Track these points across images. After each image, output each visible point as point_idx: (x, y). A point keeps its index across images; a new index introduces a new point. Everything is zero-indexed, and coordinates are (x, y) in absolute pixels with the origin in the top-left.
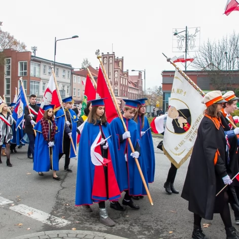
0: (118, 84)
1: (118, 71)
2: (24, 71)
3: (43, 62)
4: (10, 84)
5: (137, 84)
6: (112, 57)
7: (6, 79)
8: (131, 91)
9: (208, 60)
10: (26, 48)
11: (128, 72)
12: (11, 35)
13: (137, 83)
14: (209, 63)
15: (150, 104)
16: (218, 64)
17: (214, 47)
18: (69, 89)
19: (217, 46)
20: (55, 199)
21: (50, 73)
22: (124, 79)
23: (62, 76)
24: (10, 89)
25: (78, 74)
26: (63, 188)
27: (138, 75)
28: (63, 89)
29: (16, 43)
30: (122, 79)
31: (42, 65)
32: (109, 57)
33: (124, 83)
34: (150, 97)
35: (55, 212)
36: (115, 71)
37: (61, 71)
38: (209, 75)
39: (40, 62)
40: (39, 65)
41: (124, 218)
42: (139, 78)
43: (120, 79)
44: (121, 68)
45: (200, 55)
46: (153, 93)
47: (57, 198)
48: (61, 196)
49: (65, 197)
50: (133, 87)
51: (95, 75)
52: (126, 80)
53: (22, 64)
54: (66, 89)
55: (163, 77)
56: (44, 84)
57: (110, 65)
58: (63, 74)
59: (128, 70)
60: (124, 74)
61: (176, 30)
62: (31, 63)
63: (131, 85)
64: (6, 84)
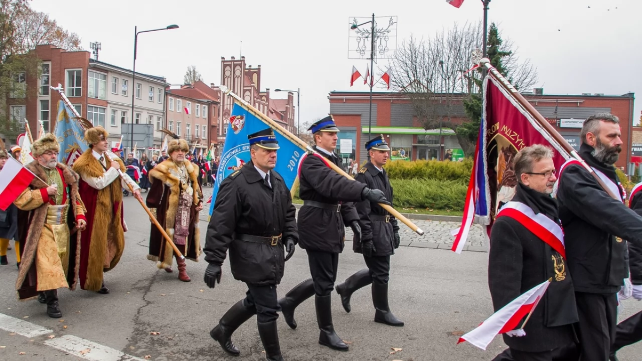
1: (250, 91)
2: (75, 87)
4: (49, 110)
5: (285, 114)
6: (240, 65)
7: (41, 101)
9: (411, 74)
10: (80, 45)
11: (268, 93)
12: (51, 19)
13: (286, 112)
14: (413, 78)
16: (428, 81)
17: (421, 51)
18: (161, 122)
19: (427, 50)
20: (133, 323)
21: (124, 92)
22: (261, 106)
23: (148, 99)
24: (49, 119)
25: (177, 94)
26: (148, 303)
27: (287, 98)
28: (150, 122)
29: (60, 35)
30: (257, 104)
31: (110, 77)
32: (235, 66)
35: (132, 348)
36: (245, 91)
37: (145, 88)
38: (411, 100)
39: (106, 71)
41: (258, 355)
44: (255, 85)
45: (396, 64)
47: (136, 321)
48: (143, 318)
49: (151, 319)
50: (277, 119)
51: (209, 97)
52: (266, 107)
53: (71, 75)
54: (154, 121)
55: (330, 102)
56: (114, 111)
57: (236, 79)
58: (150, 95)
59: (268, 89)
60: (262, 97)
61: (355, 21)
62: (89, 73)
63: (273, 116)
64: (40, 110)
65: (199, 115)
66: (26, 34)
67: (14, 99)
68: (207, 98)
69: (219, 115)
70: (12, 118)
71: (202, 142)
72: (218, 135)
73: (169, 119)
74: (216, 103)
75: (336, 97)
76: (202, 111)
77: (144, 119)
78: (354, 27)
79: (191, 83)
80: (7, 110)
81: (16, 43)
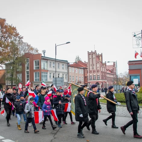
0: (99, 72)
1: (99, 63)
2: (37, 66)
3: (49, 60)
4: (29, 75)
5: (113, 71)
6: (95, 54)
7: (27, 72)
8: (109, 76)
10: (38, 52)
11: (106, 63)
12: (29, 44)
15: (122, 84)
18: (67, 76)
21: (54, 67)
23: (62, 68)
24: (29, 78)
25: (72, 66)
27: (113, 64)
28: (63, 77)
29: (32, 49)
30: (102, 68)
31: (49, 62)
32: (93, 54)
33: (104, 71)
34: (122, 79)
36: (97, 63)
37: (61, 65)
39: (47, 60)
40: (47, 62)
42: (114, 67)
43: (101, 68)
44: (101, 60)
46: (124, 76)
50: (110, 73)
51: (83, 66)
52: (105, 68)
53: (36, 62)
54: (65, 76)
55: (129, 65)
56: (50, 74)
57: (93, 59)
58: (62, 67)
60: (103, 65)
61: (135, 33)
62: (42, 61)
63: (108, 72)
64: (26, 75)
66: (22, 50)
67: (18, 72)
68: (83, 67)
69: (88, 72)
70: (18, 78)
71: (82, 83)
72: (88, 80)
73: (70, 75)
74: (87, 68)
75: (131, 63)
76: (81, 72)
77: (61, 76)
78: (135, 36)
79: (77, 62)
80: (16, 75)
81: (19, 53)
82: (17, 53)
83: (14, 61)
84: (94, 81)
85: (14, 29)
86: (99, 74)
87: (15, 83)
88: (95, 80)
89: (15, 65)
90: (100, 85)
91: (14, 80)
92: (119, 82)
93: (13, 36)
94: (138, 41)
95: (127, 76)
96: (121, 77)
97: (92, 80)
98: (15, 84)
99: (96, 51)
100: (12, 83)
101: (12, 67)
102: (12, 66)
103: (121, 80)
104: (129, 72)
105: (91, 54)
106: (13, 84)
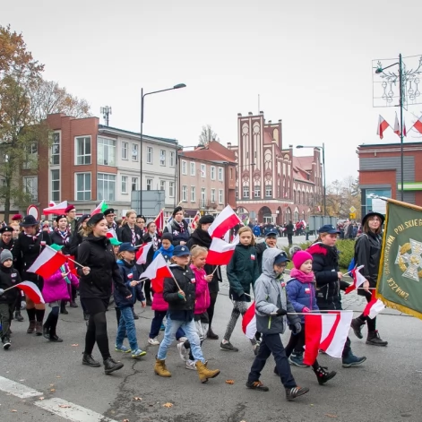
0: (271, 175)
1: (271, 149)
2: (85, 155)
3: (121, 136)
4: (60, 180)
5: (312, 173)
6: (259, 121)
7: (52, 171)
8: (299, 189)
10: (89, 111)
11: (291, 150)
12: (60, 87)
13: (312, 171)
15: (338, 213)
18: (173, 187)
21: (135, 157)
22: (284, 165)
23: (160, 163)
24: (60, 191)
25: (191, 157)
28: (162, 188)
29: (70, 102)
30: (279, 163)
31: (120, 142)
32: (253, 122)
33: (284, 173)
34: (339, 199)
36: (265, 149)
37: (156, 152)
39: (116, 136)
40: (114, 143)
42: (315, 161)
43: (276, 164)
44: (277, 142)
46: (345, 190)
50: (303, 179)
51: (225, 157)
52: (289, 166)
53: (81, 142)
54: (167, 186)
55: (360, 157)
56: (124, 178)
57: (255, 137)
58: (161, 158)
59: (291, 146)
60: (284, 154)
61: (379, 63)
62: (98, 140)
63: (298, 176)
64: (51, 180)
65: (215, 178)
66: (39, 104)
67: (29, 170)
68: (223, 159)
69: (237, 177)
70: (25, 190)
71: (219, 207)
72: (237, 199)
73: (182, 184)
74: (234, 164)
75: (365, 151)
76: (218, 174)
77: (156, 185)
78: (379, 71)
79: (206, 144)
80: (21, 181)
81: (29, 114)
82: (25, 115)
83: (15, 139)
84: (255, 202)
85: (17, 40)
86: (271, 182)
87: (15, 204)
88: (260, 199)
89: (16, 151)
90: (274, 216)
91: (15, 194)
92: (331, 208)
93: (13, 63)
94: (389, 85)
95: (352, 190)
96: (335, 192)
97: (248, 199)
98: (15, 209)
99: (264, 114)
100: (7, 204)
101: (7, 157)
102: (9, 152)
103: (335, 202)
104: (360, 177)
105: (248, 122)
106: (11, 209)
